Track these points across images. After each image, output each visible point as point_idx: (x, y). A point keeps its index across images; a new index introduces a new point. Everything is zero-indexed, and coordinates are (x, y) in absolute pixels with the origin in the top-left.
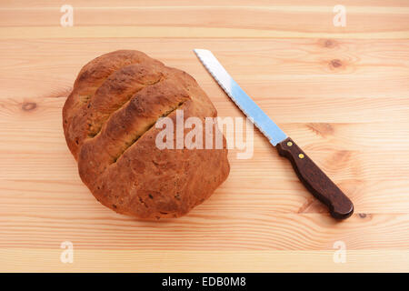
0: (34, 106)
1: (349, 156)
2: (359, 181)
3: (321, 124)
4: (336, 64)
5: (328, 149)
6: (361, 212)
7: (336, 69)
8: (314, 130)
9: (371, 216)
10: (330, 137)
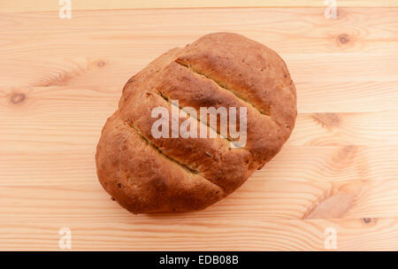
0: (23, 98)
1: (355, 152)
2: (365, 181)
3: (327, 114)
4: (344, 39)
5: (334, 144)
6: (367, 217)
7: (344, 46)
8: (319, 121)
9: (376, 220)
10: (336, 130)
